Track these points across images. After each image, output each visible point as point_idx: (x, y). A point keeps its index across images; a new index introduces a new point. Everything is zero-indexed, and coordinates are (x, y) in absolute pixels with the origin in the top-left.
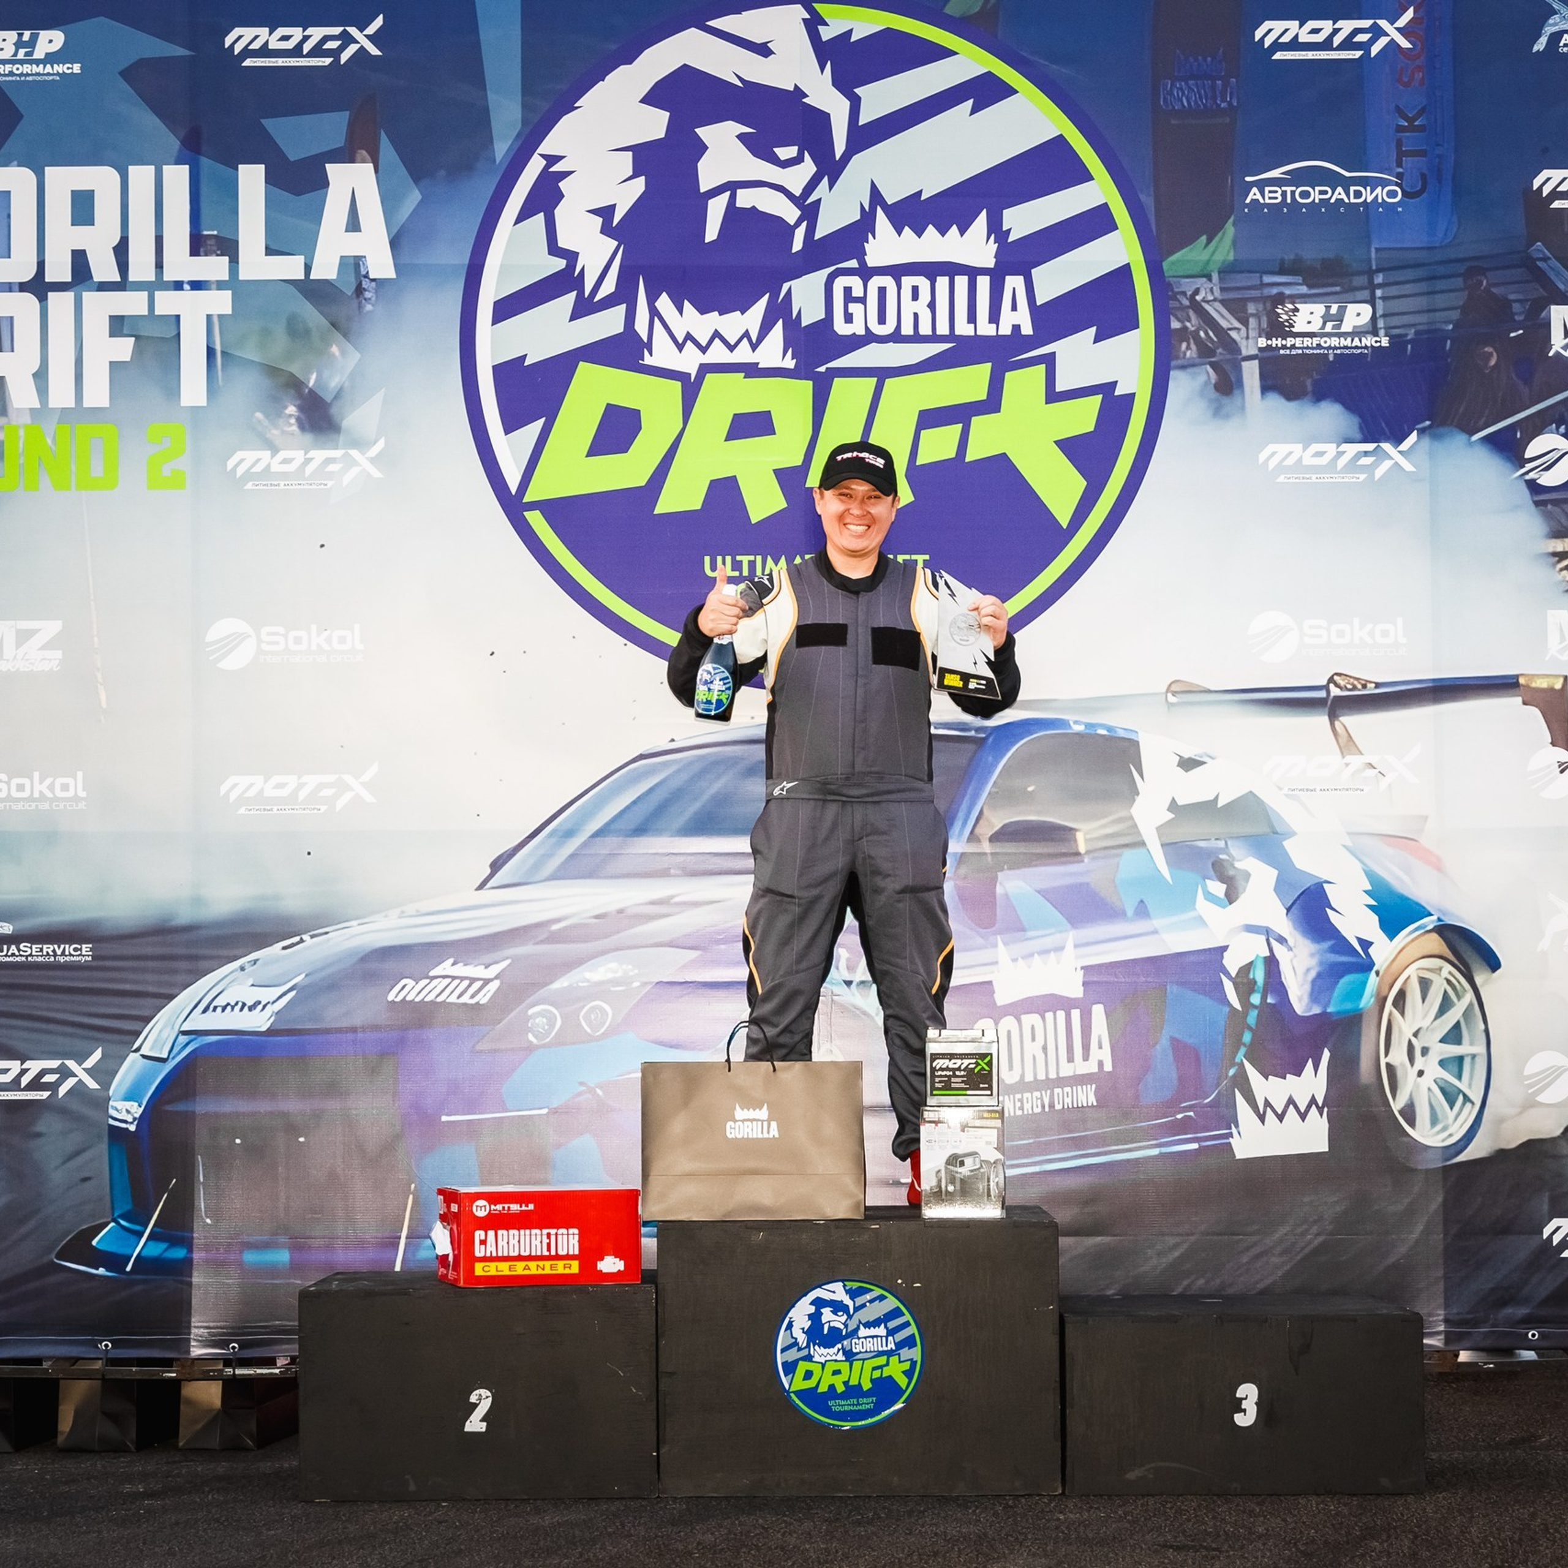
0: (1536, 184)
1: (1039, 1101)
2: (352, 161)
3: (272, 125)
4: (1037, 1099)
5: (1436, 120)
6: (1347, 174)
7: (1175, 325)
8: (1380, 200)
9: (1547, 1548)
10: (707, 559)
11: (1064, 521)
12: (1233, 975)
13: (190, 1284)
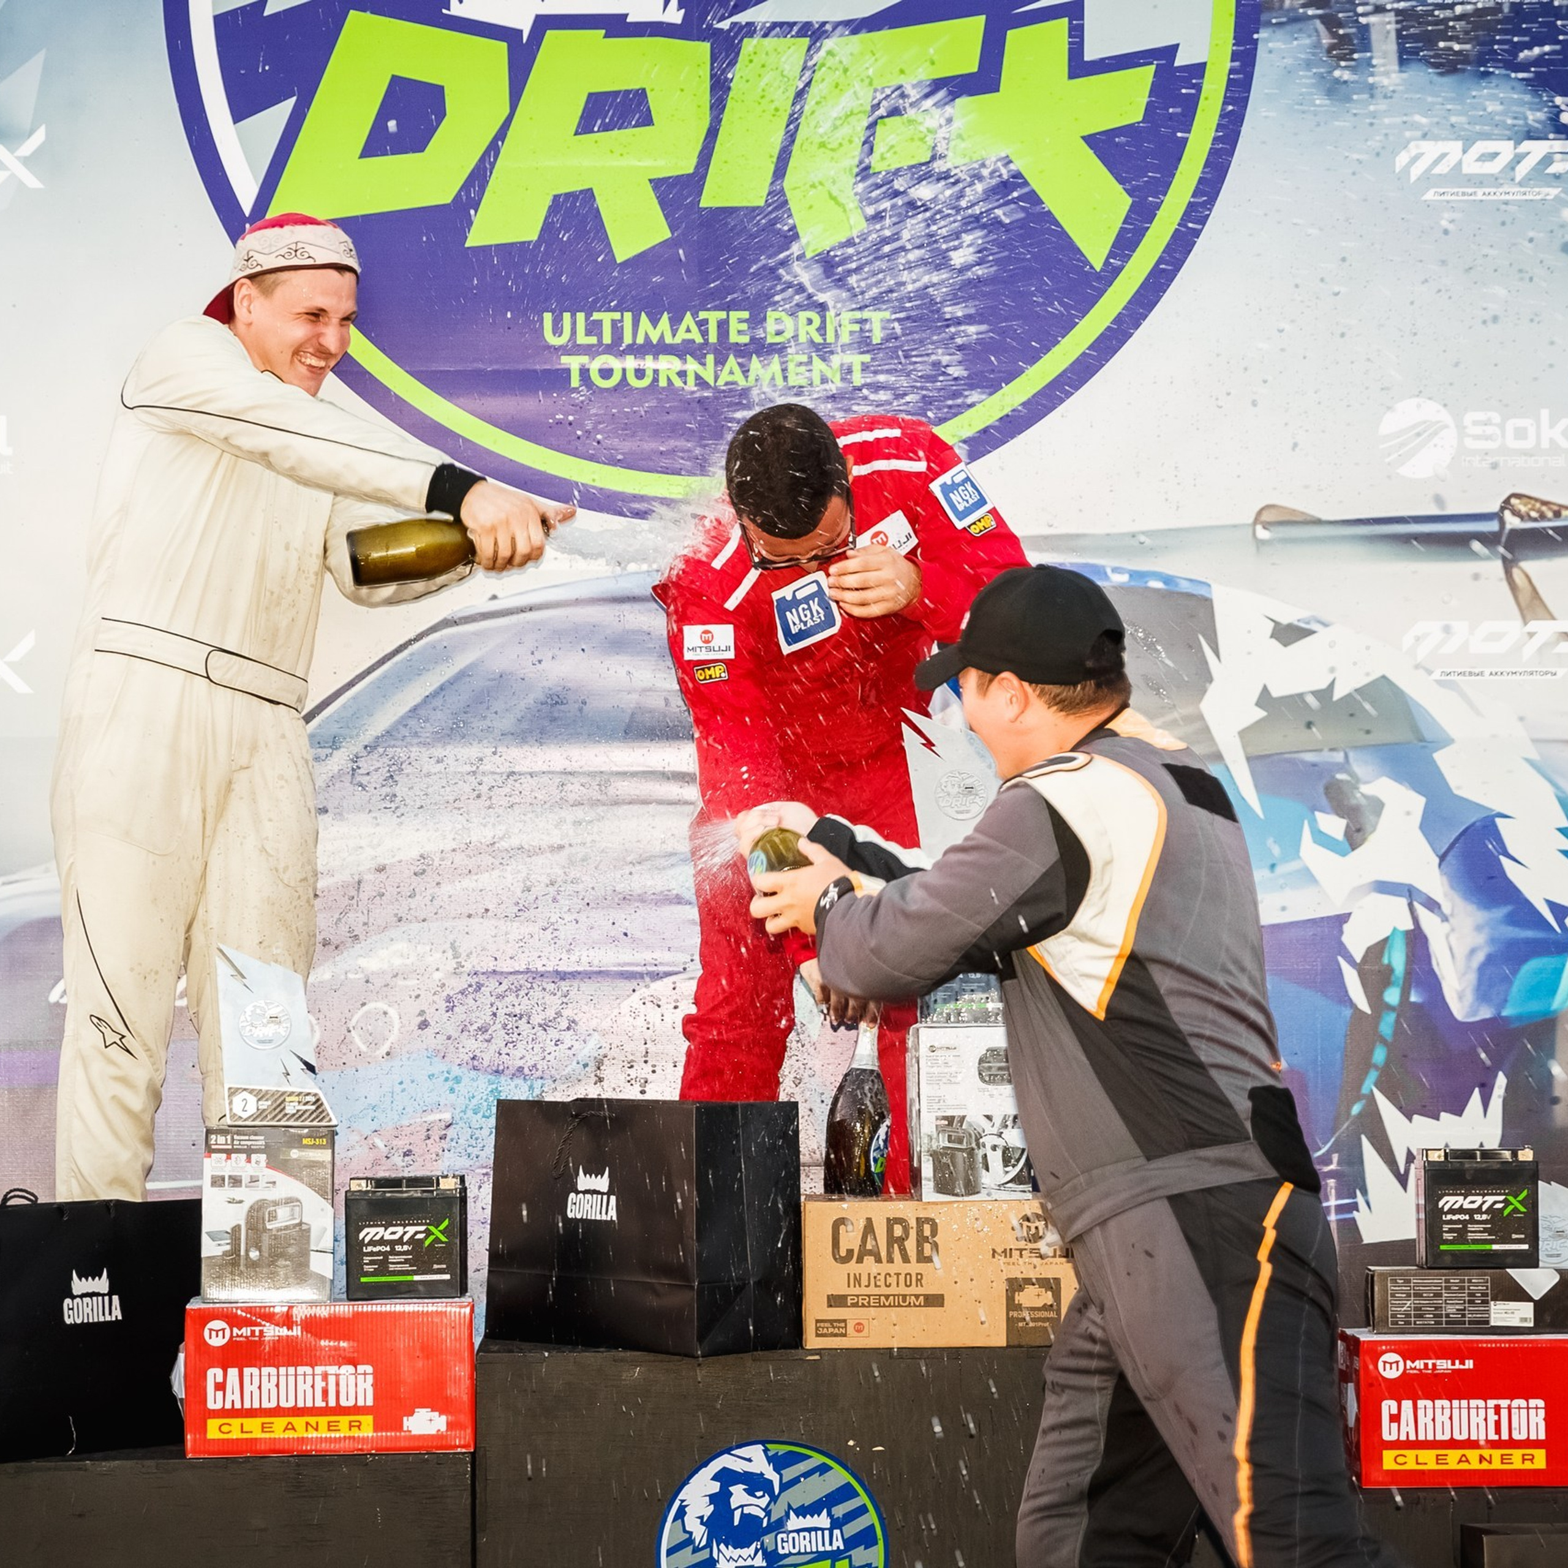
12: (1358, 959)
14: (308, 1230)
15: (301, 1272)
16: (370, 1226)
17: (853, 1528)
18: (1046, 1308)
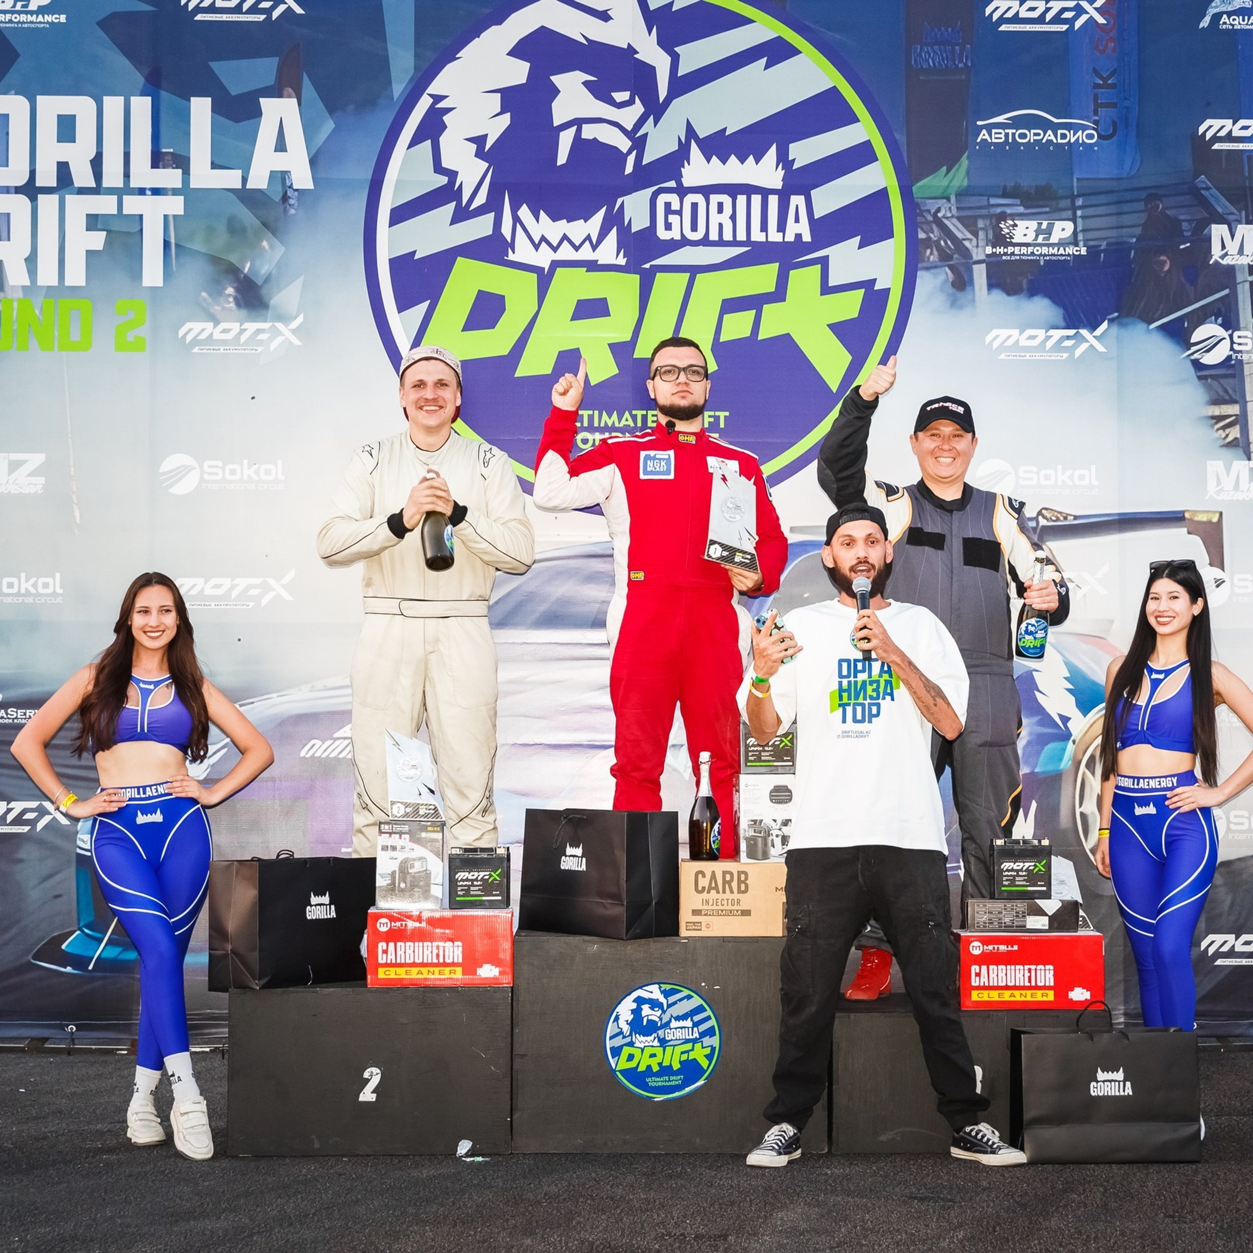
0: (1201, 130)
2: (280, 96)
3: (218, 67)
5: (1124, 81)
6: (1055, 120)
7: (922, 235)
8: (1081, 142)
9: (1207, 1200)
11: (834, 386)
14: (430, 874)
15: (426, 894)
16: (461, 872)
17: (703, 1027)
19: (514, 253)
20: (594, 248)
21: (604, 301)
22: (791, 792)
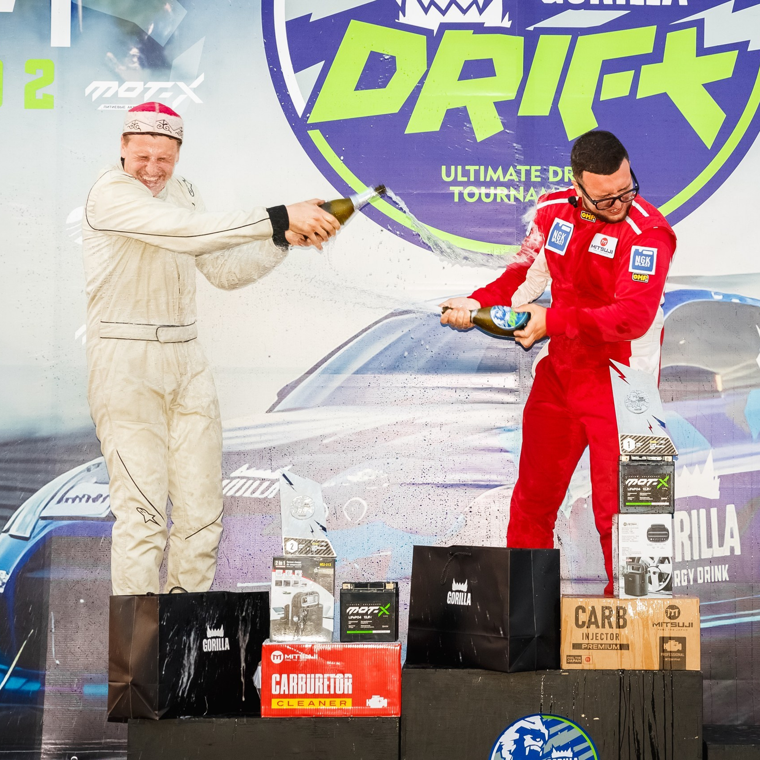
1: (686, 577)
4: (684, 575)
10: (444, 168)
11: (709, 144)
13: (42, 711)
14: (322, 608)
15: (318, 628)
16: (352, 606)
17: (583, 757)
18: (678, 651)
19: (404, 16)
20: (481, 11)
21: (490, 61)
22: (668, 531)
